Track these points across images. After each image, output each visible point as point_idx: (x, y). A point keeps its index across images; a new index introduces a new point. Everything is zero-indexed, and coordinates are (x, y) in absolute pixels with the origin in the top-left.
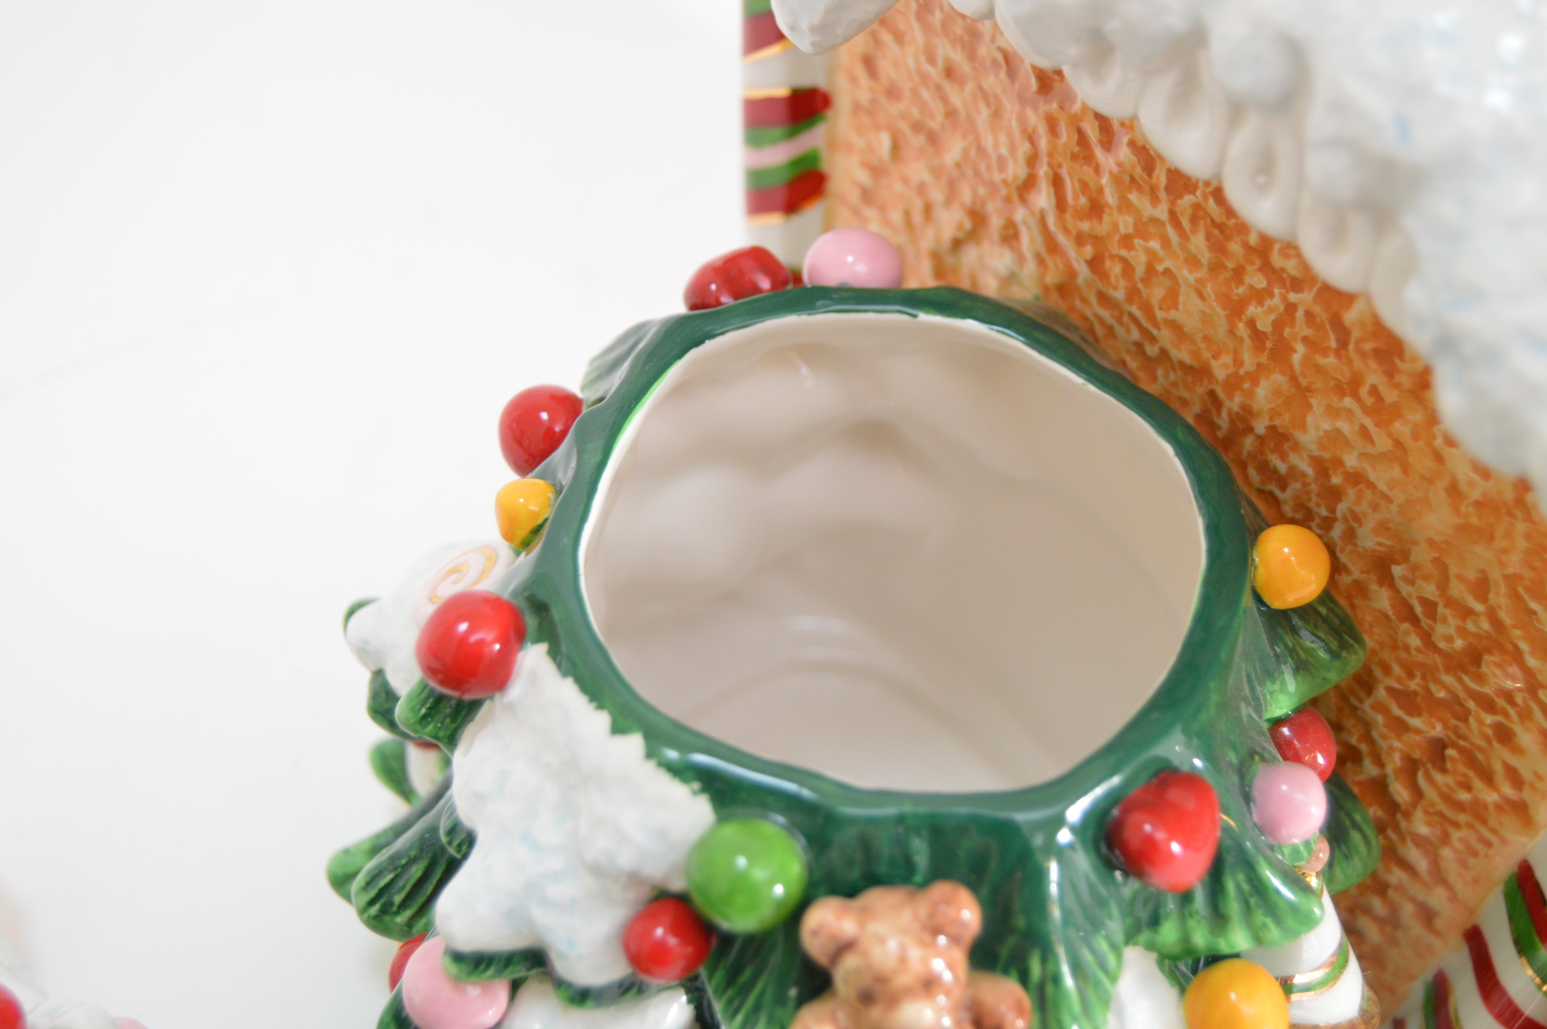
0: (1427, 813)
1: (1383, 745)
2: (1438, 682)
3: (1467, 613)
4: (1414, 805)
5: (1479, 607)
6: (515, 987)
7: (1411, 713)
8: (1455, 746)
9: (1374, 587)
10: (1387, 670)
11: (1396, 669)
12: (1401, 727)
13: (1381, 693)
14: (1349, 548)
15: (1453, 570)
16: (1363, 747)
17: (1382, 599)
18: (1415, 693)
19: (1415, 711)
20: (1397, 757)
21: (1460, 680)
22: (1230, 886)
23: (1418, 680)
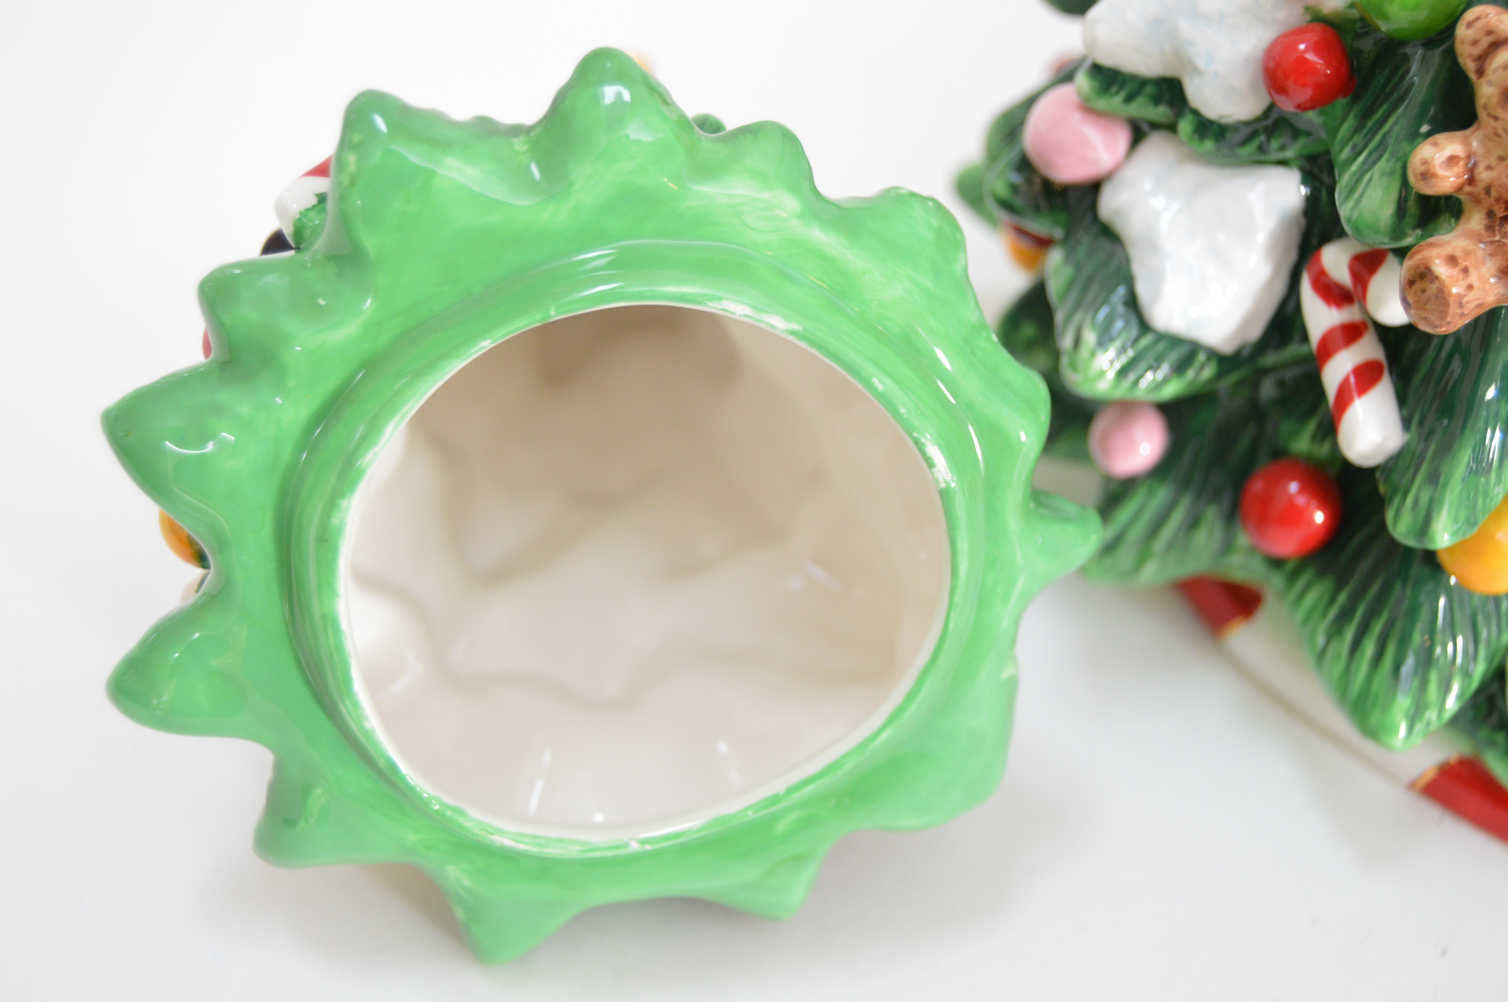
6: (1140, 133)
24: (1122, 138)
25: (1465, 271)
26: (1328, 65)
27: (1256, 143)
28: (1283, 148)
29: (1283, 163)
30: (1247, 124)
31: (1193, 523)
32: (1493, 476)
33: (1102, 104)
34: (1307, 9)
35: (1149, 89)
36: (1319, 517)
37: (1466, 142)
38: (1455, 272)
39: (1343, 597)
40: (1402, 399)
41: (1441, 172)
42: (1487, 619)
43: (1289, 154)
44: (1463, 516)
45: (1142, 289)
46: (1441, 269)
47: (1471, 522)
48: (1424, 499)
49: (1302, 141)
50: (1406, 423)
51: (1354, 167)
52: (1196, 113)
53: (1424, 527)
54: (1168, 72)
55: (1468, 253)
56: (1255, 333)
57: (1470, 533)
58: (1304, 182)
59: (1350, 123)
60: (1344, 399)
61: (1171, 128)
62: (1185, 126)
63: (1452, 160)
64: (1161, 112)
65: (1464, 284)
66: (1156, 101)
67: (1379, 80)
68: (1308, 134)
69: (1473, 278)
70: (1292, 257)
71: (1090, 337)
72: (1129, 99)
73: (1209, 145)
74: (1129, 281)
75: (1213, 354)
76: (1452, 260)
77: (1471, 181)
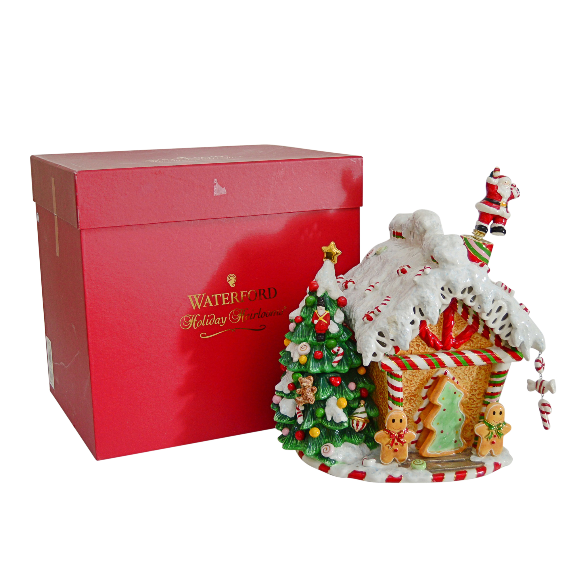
6: (282, 397)
9: (376, 380)
12: (380, 398)
17: (377, 382)
18: (380, 392)
20: (381, 402)
21: (382, 388)
24: (280, 398)
26: (292, 386)
27: (290, 396)
29: (292, 397)
30: (289, 394)
31: (293, 440)
52: (284, 393)
54: (282, 390)
55: (300, 397)
62: (284, 395)
63: (299, 390)
64: (282, 395)
69: (300, 399)
70: (295, 407)
72: (279, 394)
73: (286, 397)
75: (292, 418)
76: (298, 398)
77: (301, 392)
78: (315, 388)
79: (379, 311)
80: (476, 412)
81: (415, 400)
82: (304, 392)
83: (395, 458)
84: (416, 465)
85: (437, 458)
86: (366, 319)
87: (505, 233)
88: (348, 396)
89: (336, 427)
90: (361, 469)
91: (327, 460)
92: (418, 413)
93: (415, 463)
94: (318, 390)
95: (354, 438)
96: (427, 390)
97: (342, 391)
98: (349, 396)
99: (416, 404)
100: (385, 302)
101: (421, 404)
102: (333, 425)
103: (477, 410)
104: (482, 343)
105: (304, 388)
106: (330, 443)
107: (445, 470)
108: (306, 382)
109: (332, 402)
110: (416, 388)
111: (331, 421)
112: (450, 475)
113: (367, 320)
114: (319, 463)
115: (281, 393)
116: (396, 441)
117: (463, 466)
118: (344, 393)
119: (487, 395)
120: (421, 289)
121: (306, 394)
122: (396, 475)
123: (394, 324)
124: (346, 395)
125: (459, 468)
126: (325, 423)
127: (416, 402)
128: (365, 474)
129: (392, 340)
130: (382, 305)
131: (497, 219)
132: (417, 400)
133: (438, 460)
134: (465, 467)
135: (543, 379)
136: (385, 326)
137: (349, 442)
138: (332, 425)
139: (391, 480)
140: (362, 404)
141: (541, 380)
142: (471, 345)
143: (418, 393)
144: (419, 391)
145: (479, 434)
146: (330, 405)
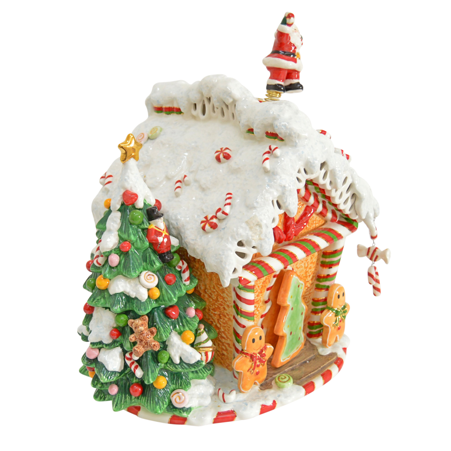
0: (222, 327)
1: (214, 318)
2: (216, 305)
3: (214, 292)
4: (221, 327)
5: (215, 290)
6: (100, 349)
7: (215, 312)
8: (221, 314)
9: (205, 295)
10: (210, 306)
11: (211, 306)
12: (215, 314)
13: (211, 310)
14: (201, 290)
15: (211, 287)
16: (213, 321)
17: (207, 296)
18: (214, 308)
19: (215, 311)
20: (216, 320)
21: (217, 303)
22: (184, 321)
23: (214, 306)
24: (98, 351)
25: (139, 348)
26: (117, 332)
27: (113, 345)
28: (116, 344)
29: (117, 346)
30: (111, 343)
31: (125, 398)
32: (155, 373)
33: (94, 347)
34: (113, 327)
35: (99, 343)
36: (140, 389)
37: (134, 335)
38: (138, 349)
39: (147, 398)
40: (142, 369)
41: (132, 339)
42: (166, 394)
43: (118, 345)
44: (153, 378)
45: (106, 367)
46: (136, 349)
47: (154, 378)
48: (148, 378)
49: (118, 343)
50: (143, 371)
51: (124, 343)
52: (105, 344)
53: (149, 381)
54: (100, 340)
55: (138, 346)
56: (123, 368)
57: (155, 380)
58: (121, 348)
59: (122, 338)
60: (135, 371)
61: (103, 347)
62: (104, 346)
63: (133, 337)
64: (101, 346)
65: (139, 350)
66: (100, 344)
67: (123, 333)
68: (119, 341)
69: (140, 349)
70: (123, 357)
71: (102, 375)
72: (97, 345)
73: (108, 347)
74: (105, 367)
75: (118, 372)
76: (137, 348)
77: (136, 339)
78: (154, 329)
79: (226, 214)
80: (309, 299)
81: (257, 307)
82: (143, 339)
83: (256, 381)
84: (281, 382)
85: (289, 364)
86: (209, 228)
87: (302, 88)
88: (191, 325)
89: (190, 369)
90: (225, 408)
91: (184, 411)
92: (261, 320)
93: (281, 380)
94: (158, 330)
95: (201, 373)
96: (269, 292)
97: (182, 322)
98: (193, 325)
99: (258, 311)
100: (228, 201)
101: (265, 310)
102: (186, 368)
103: (310, 297)
104: (317, 222)
105: (141, 333)
106: (179, 388)
107: (309, 377)
108: (142, 325)
109: (175, 339)
110: (259, 293)
111: (180, 364)
112: (319, 381)
113: (211, 228)
114: (168, 416)
115: (98, 345)
116: (258, 363)
117: (322, 365)
118: (185, 324)
119: (319, 278)
120: (278, 177)
121: (146, 340)
122: (269, 403)
123: (258, 228)
124: (189, 325)
125: (320, 369)
126: (171, 368)
127: (259, 309)
128: (232, 412)
129: (254, 247)
130: (226, 206)
131: (291, 74)
132: (260, 306)
133: (291, 366)
134: (325, 365)
135: (376, 246)
136: (247, 232)
137: (196, 378)
138: (184, 368)
139: (265, 409)
140: (202, 330)
141: (374, 248)
142: (308, 228)
143: (260, 298)
144: (262, 295)
145: (328, 324)
146: (175, 343)
